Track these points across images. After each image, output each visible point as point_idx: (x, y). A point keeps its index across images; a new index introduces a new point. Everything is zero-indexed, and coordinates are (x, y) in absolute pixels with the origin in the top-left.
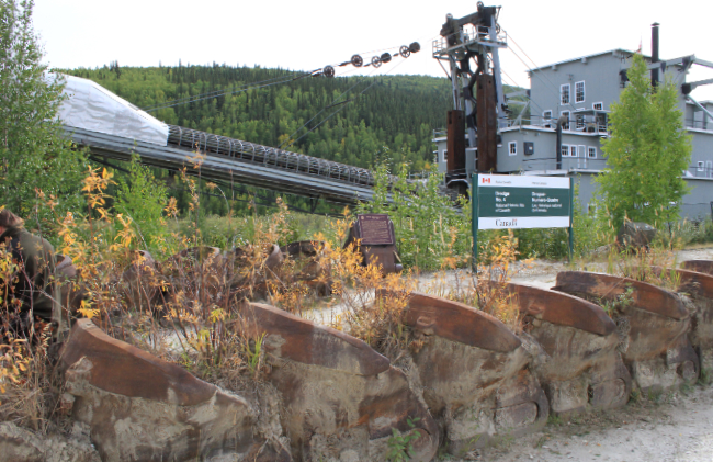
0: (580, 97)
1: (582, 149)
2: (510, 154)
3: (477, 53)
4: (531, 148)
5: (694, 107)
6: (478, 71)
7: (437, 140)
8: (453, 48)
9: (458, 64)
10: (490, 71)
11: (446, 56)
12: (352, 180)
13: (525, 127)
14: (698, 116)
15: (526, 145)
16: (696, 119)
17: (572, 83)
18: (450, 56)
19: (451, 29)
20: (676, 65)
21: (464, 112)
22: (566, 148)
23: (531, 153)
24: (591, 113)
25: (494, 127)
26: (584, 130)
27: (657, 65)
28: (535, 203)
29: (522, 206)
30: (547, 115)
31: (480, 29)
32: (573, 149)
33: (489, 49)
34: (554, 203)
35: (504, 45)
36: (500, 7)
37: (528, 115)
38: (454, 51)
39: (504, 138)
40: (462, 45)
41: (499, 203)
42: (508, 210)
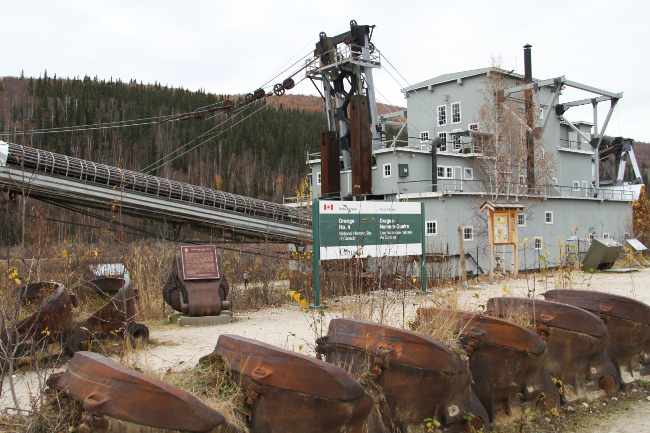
0: (456, 118)
1: (457, 170)
2: (385, 177)
3: (350, 73)
4: (405, 170)
5: (567, 128)
6: (352, 91)
7: (312, 162)
8: (327, 67)
9: (332, 84)
10: (364, 91)
11: (320, 76)
12: (218, 205)
13: (400, 149)
14: (573, 136)
15: (402, 167)
16: (570, 139)
17: (448, 104)
18: (323, 75)
19: (325, 47)
20: (548, 87)
21: (338, 134)
22: (442, 169)
23: (406, 175)
24: (466, 134)
25: (369, 148)
26: (461, 152)
27: (529, 86)
28: (383, 230)
29: (369, 233)
30: (425, 137)
31: (353, 49)
32: (448, 170)
33: (362, 69)
34: (404, 230)
35: (378, 64)
36: (373, 27)
37: (405, 136)
38: (327, 70)
39: (379, 161)
40: (336, 64)
41: (343, 231)
42: (354, 239)
